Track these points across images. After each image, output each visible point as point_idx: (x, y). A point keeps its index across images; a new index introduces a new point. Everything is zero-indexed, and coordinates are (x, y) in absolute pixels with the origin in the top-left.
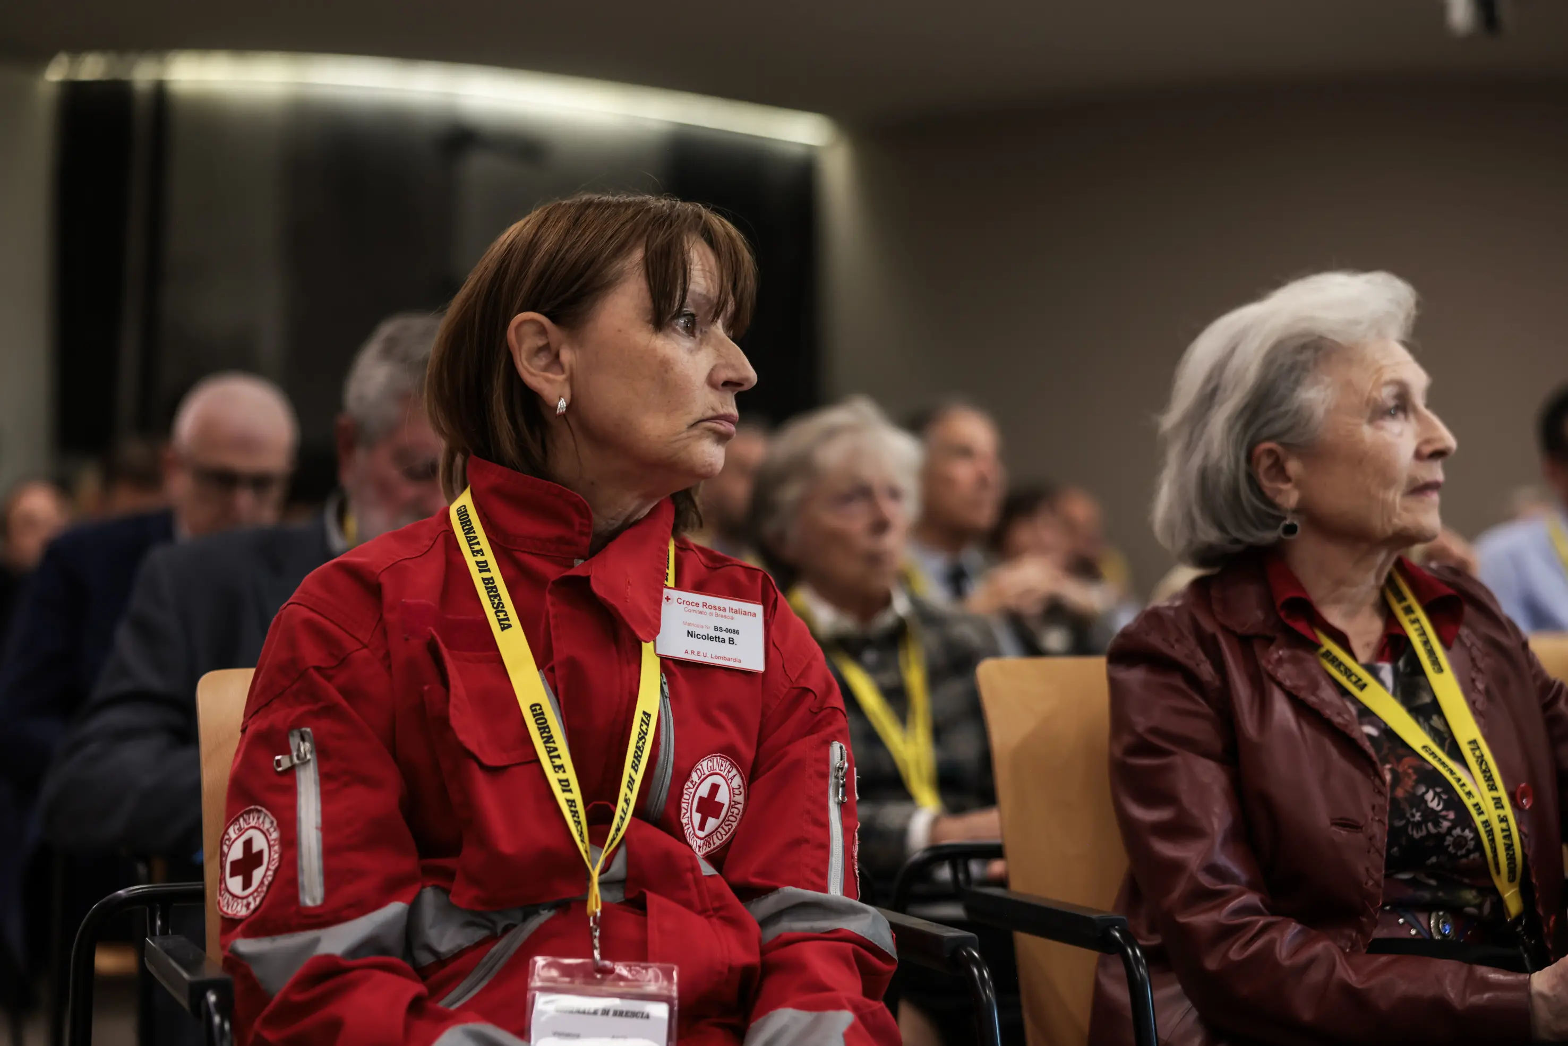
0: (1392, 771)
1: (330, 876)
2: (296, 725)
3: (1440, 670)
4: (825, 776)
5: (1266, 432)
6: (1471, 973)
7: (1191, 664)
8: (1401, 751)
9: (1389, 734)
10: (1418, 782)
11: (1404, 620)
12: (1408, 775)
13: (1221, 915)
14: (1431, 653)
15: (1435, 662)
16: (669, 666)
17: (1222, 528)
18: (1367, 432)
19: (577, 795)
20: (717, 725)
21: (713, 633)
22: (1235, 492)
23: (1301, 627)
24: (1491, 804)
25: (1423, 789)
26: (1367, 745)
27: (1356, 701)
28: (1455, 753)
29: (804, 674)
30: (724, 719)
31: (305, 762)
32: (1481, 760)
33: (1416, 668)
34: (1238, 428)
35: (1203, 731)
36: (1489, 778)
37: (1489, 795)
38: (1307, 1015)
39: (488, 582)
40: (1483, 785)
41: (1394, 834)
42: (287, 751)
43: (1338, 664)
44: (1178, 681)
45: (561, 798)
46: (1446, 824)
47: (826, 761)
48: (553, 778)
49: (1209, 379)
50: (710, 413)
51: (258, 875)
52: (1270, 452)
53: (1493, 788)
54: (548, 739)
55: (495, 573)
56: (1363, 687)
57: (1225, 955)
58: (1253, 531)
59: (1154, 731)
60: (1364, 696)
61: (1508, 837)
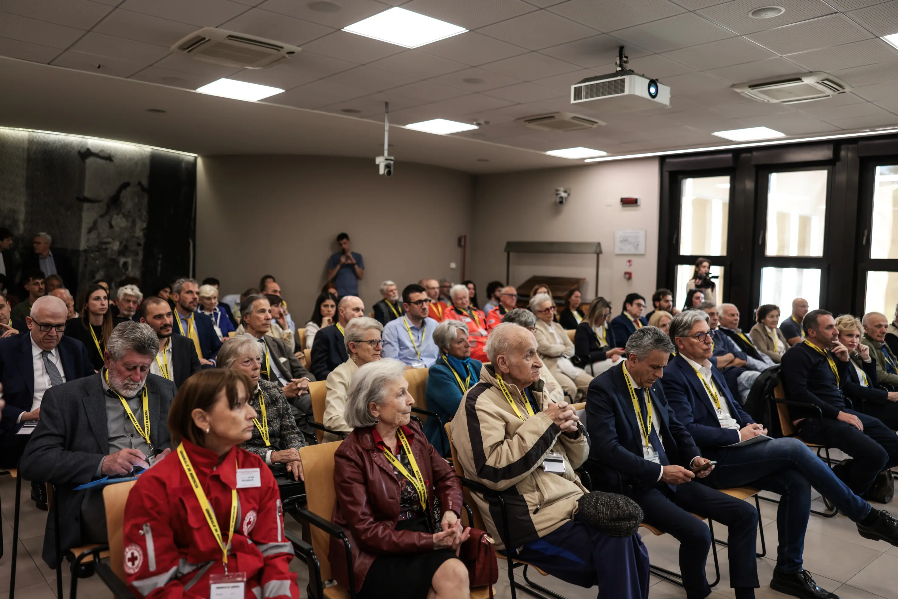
0: (401, 483)
1: (158, 562)
2: (145, 523)
3: (410, 453)
4: (276, 510)
5: (373, 400)
6: (420, 535)
7: (356, 460)
8: (402, 477)
9: (400, 472)
10: (406, 485)
11: (402, 440)
12: (404, 483)
13: (365, 526)
14: (408, 449)
15: (409, 451)
16: (239, 491)
17: (361, 423)
18: (396, 400)
19: (219, 532)
20: (250, 503)
21: (248, 479)
22: (365, 415)
23: (380, 447)
24: (421, 486)
25: (407, 487)
26: (395, 477)
27: (392, 465)
28: (414, 475)
29: (269, 482)
30: (251, 500)
31: (148, 532)
32: (419, 476)
33: (405, 453)
34: (365, 399)
35: (359, 477)
36: (421, 480)
37: (420, 484)
38: (385, 548)
39: (191, 474)
40: (419, 482)
41: (402, 499)
42: (142, 529)
43: (388, 455)
44: (353, 464)
45: (215, 534)
46: (412, 494)
47: (276, 505)
48: (213, 529)
49: (358, 385)
50: (247, 427)
51: (136, 563)
52: (373, 404)
53: (421, 482)
54: (211, 518)
55: (193, 471)
56: (394, 461)
57: (367, 535)
58: (368, 423)
59: (349, 478)
60: (394, 463)
61: (424, 493)
